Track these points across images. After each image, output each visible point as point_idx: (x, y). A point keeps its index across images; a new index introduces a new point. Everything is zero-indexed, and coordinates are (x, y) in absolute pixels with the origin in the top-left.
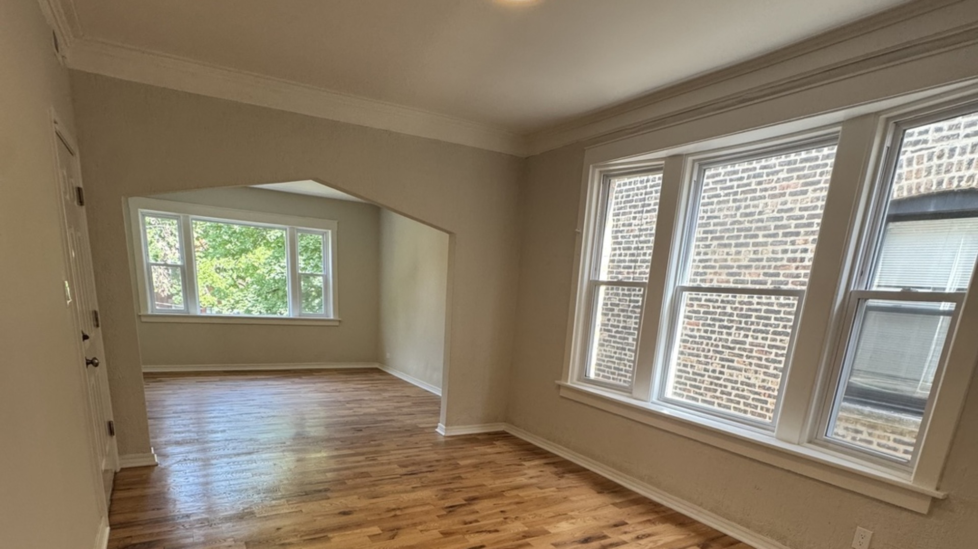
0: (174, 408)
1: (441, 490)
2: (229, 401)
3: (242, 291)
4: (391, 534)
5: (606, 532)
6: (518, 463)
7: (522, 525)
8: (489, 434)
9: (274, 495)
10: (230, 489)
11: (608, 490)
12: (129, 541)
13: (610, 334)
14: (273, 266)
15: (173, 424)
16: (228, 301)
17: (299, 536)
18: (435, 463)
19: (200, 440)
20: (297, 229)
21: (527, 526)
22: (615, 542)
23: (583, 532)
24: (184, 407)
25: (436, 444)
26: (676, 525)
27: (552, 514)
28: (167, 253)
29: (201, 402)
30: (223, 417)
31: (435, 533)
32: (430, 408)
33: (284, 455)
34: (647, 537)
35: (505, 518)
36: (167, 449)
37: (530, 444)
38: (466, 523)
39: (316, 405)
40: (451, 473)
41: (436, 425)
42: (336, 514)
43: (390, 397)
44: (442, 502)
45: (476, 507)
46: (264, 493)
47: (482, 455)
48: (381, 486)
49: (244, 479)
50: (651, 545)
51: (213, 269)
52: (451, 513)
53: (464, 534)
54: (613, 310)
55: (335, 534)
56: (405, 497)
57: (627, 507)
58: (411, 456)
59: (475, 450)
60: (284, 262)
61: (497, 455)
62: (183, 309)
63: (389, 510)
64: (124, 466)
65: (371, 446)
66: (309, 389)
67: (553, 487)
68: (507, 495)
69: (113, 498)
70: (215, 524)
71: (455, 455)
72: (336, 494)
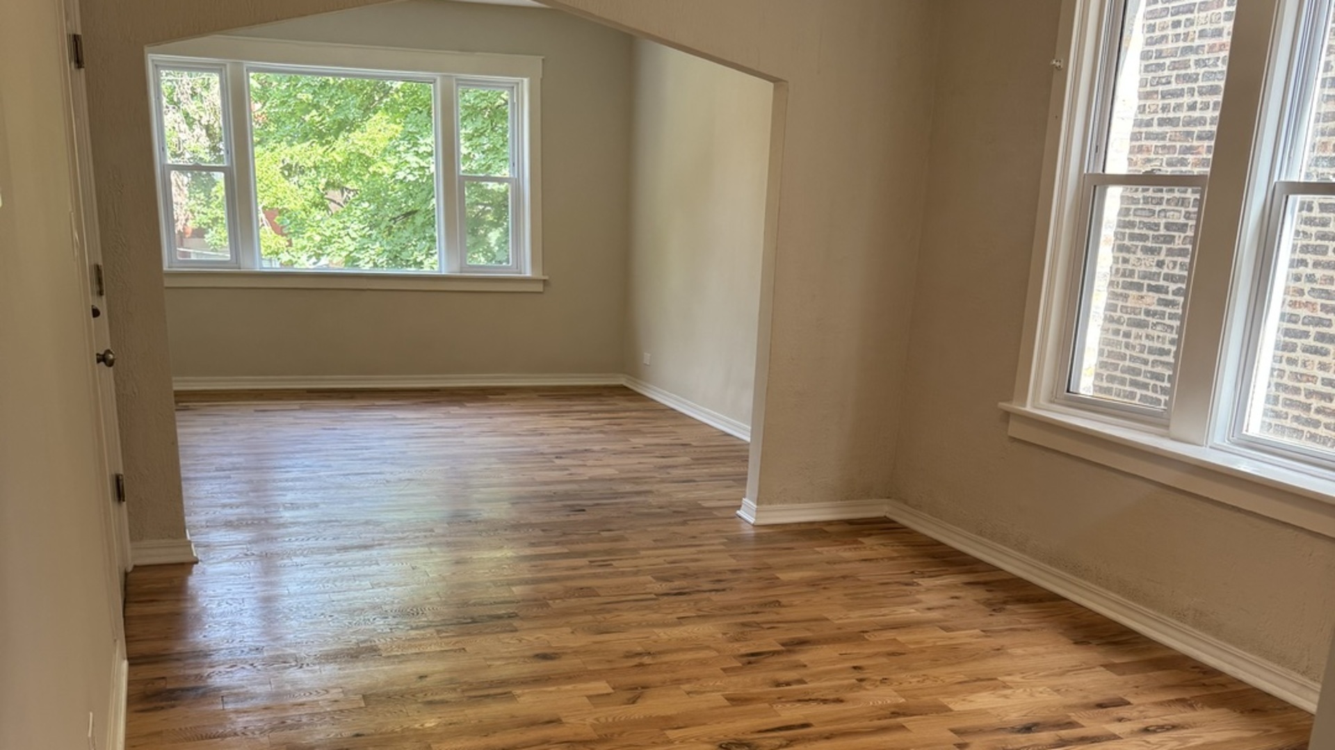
0: (218, 461)
1: (736, 624)
2: (319, 450)
3: (337, 216)
4: (629, 695)
5: (1074, 716)
6: (907, 581)
7: (895, 694)
8: (850, 522)
9: (414, 621)
10: (332, 608)
11: (1101, 638)
12: (162, 684)
13: (1163, 296)
14: (403, 155)
15: (218, 490)
16: (310, 238)
17: (459, 690)
18: (729, 576)
19: (270, 521)
20: (457, 80)
21: (904, 697)
22: (1094, 735)
23: (1024, 713)
24: (235, 460)
25: (738, 540)
26: (1242, 712)
27: (962, 678)
28: (183, 136)
29: (267, 450)
30: (311, 479)
31: (717, 698)
32: (729, 469)
33: (431, 552)
34: (1168, 730)
35: (861, 680)
36: (210, 535)
37: (939, 544)
38: (778, 685)
39: (493, 460)
40: (762, 594)
41: (736, 503)
42: (529, 657)
43: (646, 445)
44: (737, 645)
45: (803, 657)
46: (394, 617)
47: (828, 563)
48: (617, 613)
49: (357, 590)
50: (1174, 744)
51: (277, 168)
52: (750, 666)
53: (772, 702)
54: (1171, 239)
55: (526, 691)
56: (663, 634)
57: (1137, 672)
58: (680, 562)
59: (818, 553)
60: (429, 142)
61: (864, 564)
62: (229, 259)
63: (629, 655)
64: (140, 562)
65: (602, 540)
66: (478, 429)
67: (975, 628)
68: (872, 639)
69: (128, 614)
70: (308, 665)
71: (771, 561)
72: (526, 625)
